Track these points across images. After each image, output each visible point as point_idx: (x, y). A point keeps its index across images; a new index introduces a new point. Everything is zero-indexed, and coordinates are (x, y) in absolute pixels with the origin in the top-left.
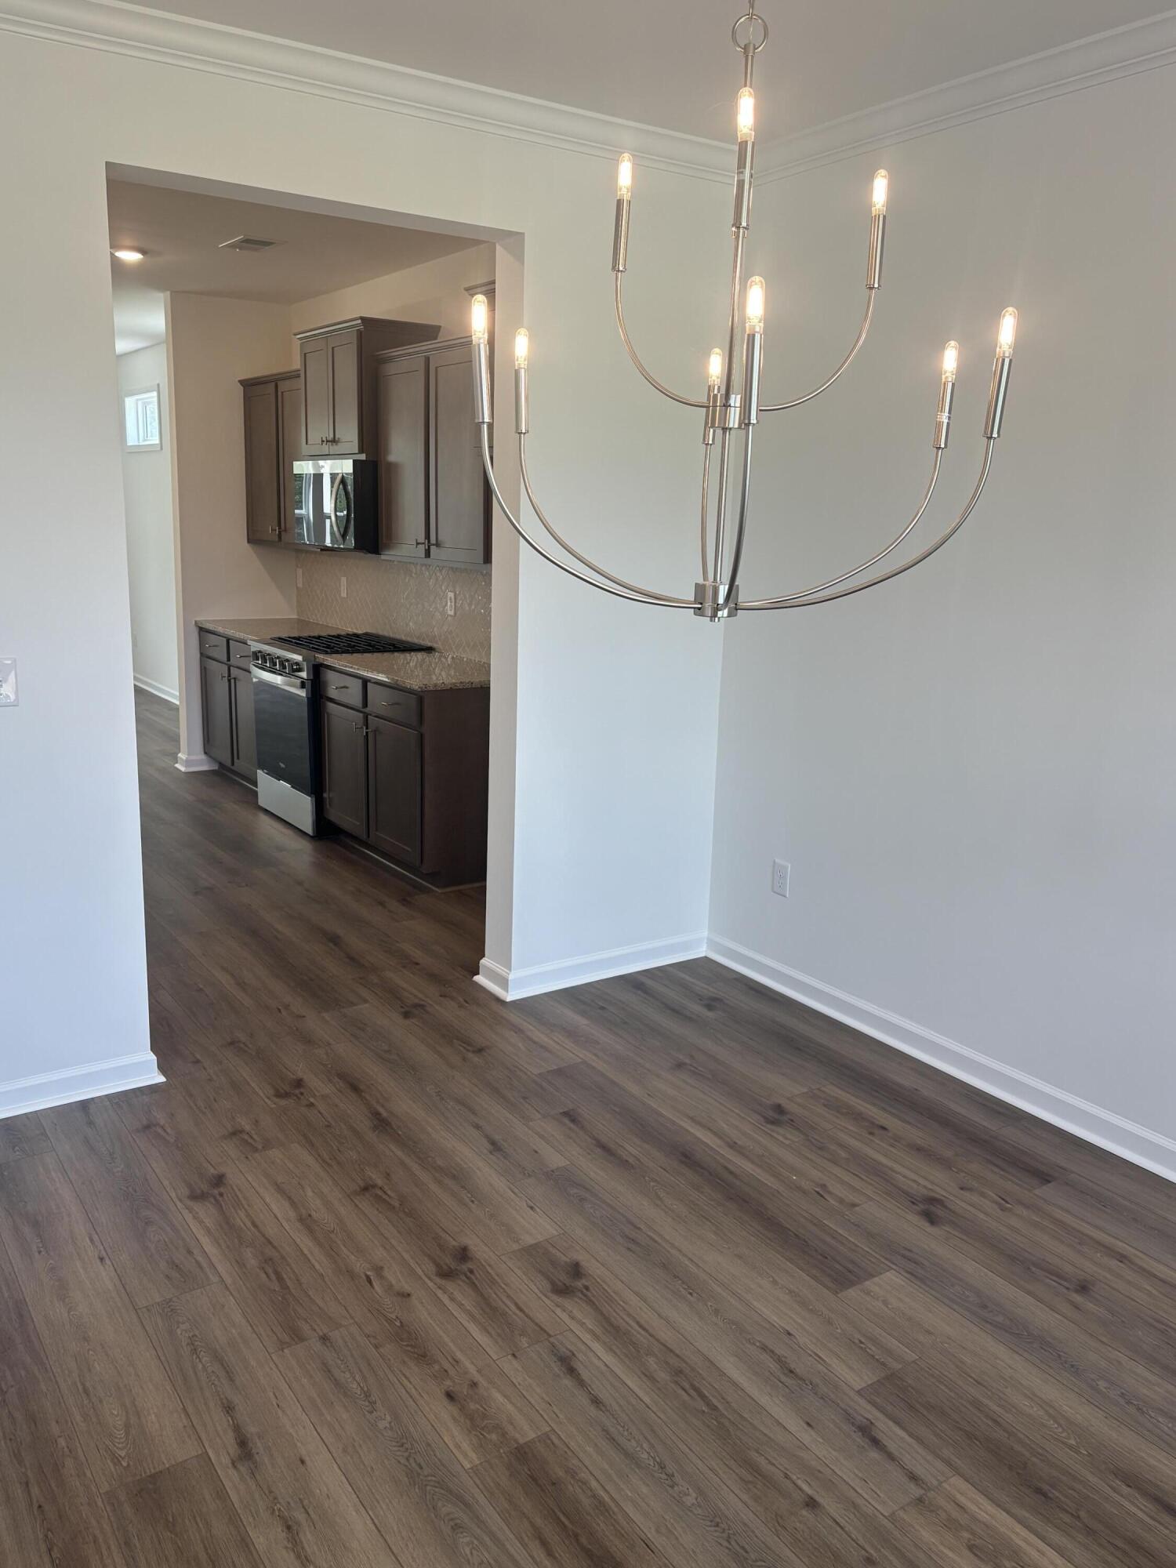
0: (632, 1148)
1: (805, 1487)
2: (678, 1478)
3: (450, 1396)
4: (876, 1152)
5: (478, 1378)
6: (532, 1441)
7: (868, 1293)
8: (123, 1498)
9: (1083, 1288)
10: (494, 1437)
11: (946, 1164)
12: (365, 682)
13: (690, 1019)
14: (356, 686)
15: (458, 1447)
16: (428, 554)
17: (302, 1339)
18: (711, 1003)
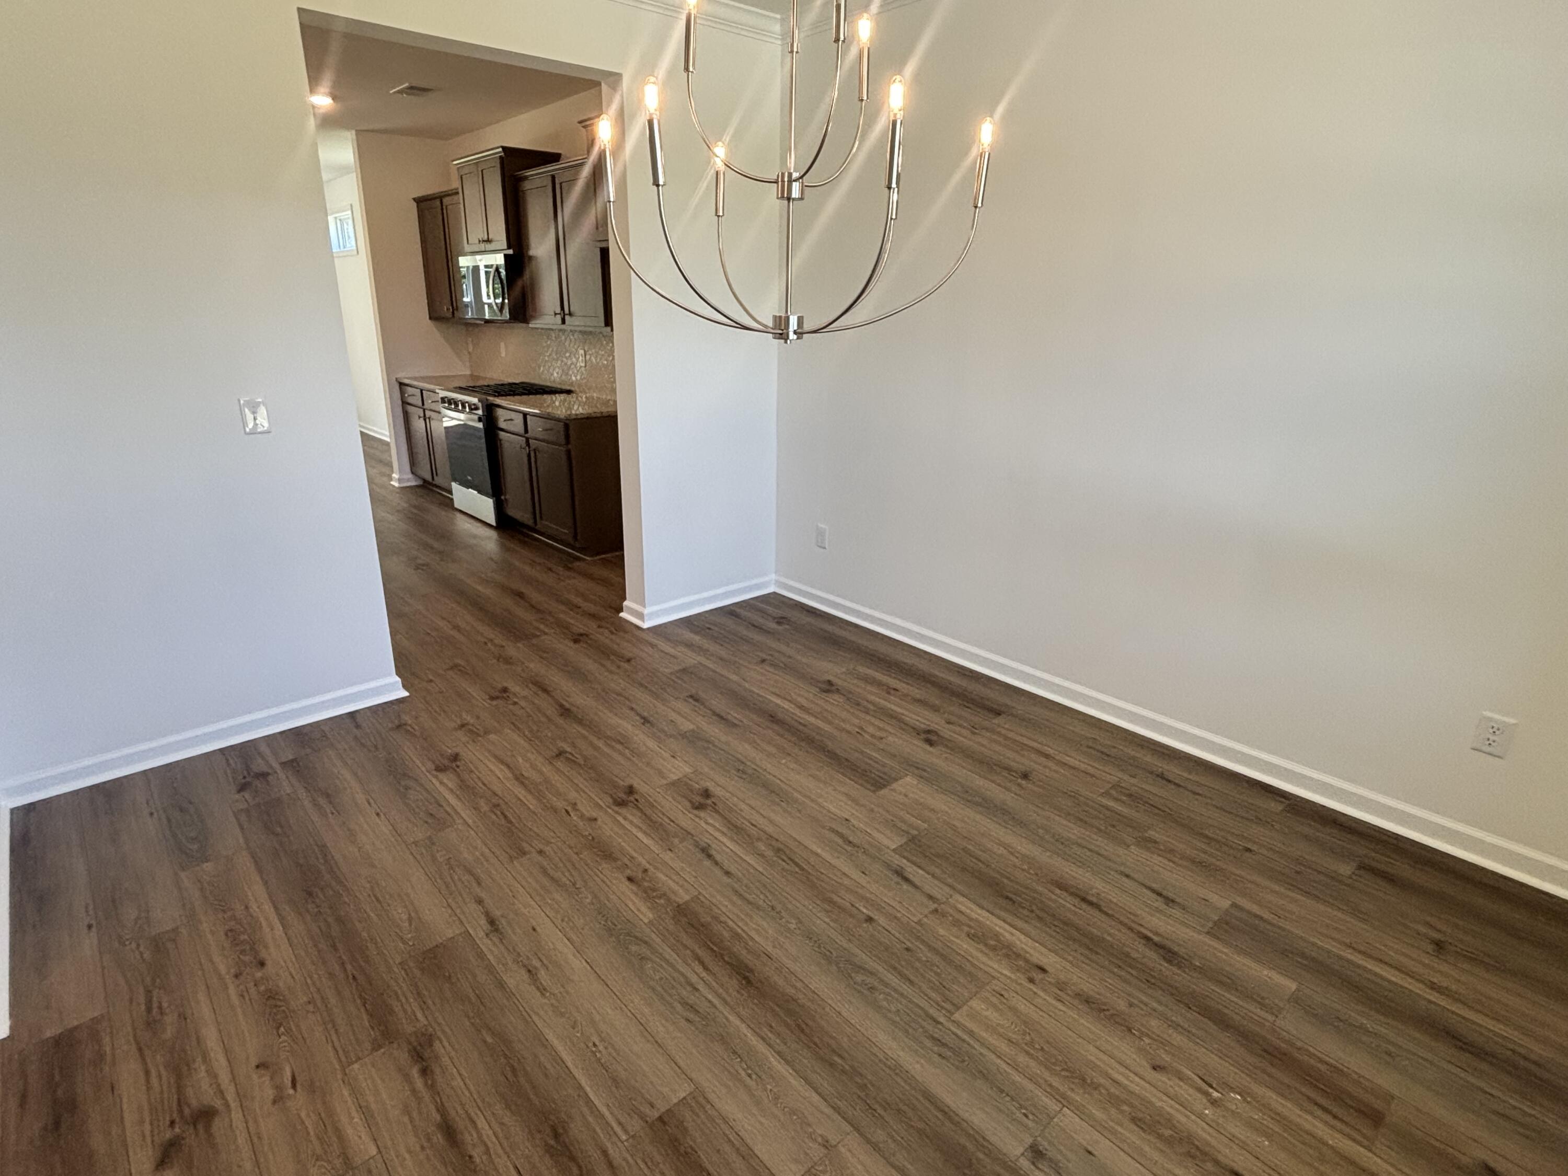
0: (735, 714)
1: (865, 911)
2: (783, 914)
3: (630, 879)
4: (893, 705)
5: (648, 866)
6: (686, 903)
7: (894, 790)
8: (412, 964)
9: (1025, 776)
10: (662, 901)
11: (935, 709)
12: (525, 415)
13: (769, 632)
14: (519, 419)
15: (639, 910)
16: (563, 322)
17: (524, 853)
18: (780, 621)
